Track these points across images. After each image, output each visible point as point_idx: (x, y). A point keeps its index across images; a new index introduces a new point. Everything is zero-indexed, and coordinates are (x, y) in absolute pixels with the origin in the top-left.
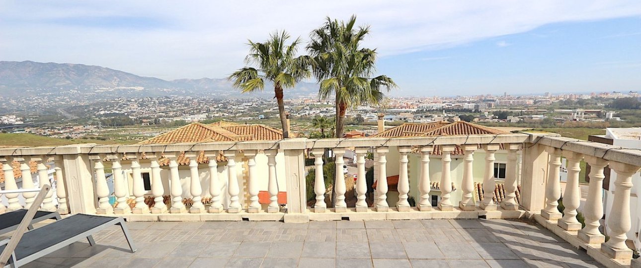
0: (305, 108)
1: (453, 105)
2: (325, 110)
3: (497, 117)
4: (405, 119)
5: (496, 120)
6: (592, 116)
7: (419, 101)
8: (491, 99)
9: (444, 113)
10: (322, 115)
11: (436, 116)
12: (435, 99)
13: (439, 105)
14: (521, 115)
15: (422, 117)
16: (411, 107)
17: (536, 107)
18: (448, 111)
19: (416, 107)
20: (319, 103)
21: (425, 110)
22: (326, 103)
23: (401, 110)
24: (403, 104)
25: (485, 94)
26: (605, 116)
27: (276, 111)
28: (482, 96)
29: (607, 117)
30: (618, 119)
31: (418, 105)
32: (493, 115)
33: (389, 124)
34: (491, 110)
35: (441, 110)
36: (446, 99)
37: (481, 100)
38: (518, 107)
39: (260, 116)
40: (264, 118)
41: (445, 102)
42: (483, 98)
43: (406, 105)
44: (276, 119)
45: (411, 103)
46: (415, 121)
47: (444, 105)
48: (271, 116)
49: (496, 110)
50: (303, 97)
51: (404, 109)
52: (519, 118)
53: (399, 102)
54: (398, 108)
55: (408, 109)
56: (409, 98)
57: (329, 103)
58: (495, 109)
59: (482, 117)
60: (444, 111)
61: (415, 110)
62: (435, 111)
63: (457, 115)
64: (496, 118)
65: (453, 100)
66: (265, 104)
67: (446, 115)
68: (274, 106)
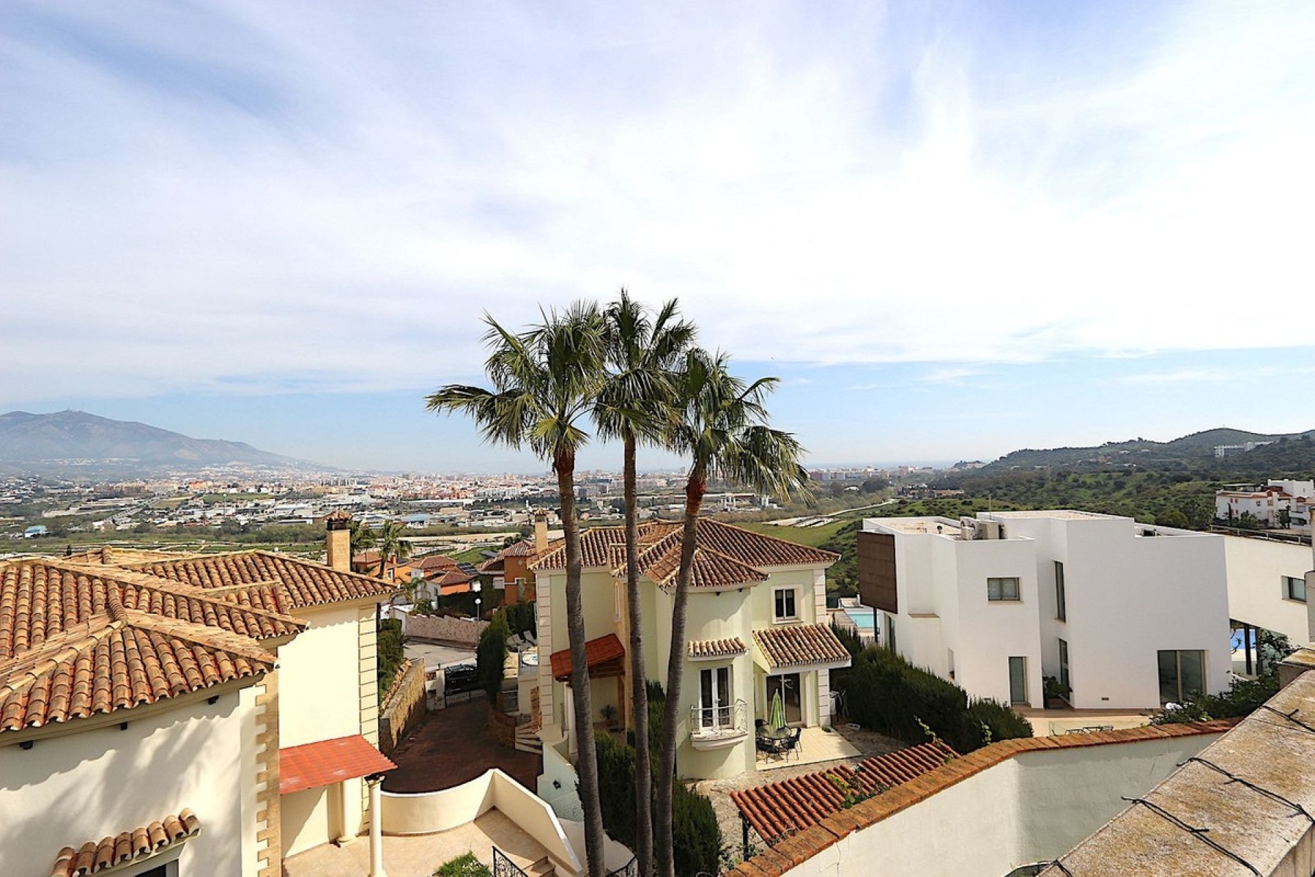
0: (191, 503)
1: (541, 490)
2: (250, 505)
3: (618, 510)
4: (451, 520)
5: (617, 516)
6: (744, 503)
7: (476, 483)
8: (604, 478)
9: (527, 505)
10: (243, 519)
11: (514, 512)
12: (508, 478)
13: (517, 491)
14: (653, 506)
15: (485, 514)
16: (462, 494)
17: (671, 492)
18: (534, 500)
19: (472, 496)
20: (234, 491)
21: (490, 500)
22: (252, 490)
23: (440, 501)
24: (445, 489)
25: (593, 470)
26: (760, 502)
27: (90, 512)
28: (588, 472)
29: (763, 504)
30: (775, 506)
31: (474, 491)
32: (611, 507)
33: (419, 532)
34: (605, 498)
35: (522, 500)
36: (527, 478)
37: (587, 479)
38: (646, 493)
39: (30, 529)
40: (47, 535)
41: (526, 485)
42: (591, 477)
43: (451, 491)
44: (91, 536)
45: (461, 487)
46: (473, 524)
47: (525, 489)
48: (75, 529)
49: (615, 498)
50: (185, 474)
51: (446, 500)
52: (651, 510)
53: (435, 485)
54: (433, 499)
55: (456, 500)
56: (456, 477)
57: (263, 490)
58: (613, 496)
59: (594, 511)
60: (527, 501)
61: (470, 502)
62: (510, 503)
63: (551, 509)
64: (616, 512)
65: (540, 481)
66: (52, 495)
67: (531, 509)
68: (84, 500)
